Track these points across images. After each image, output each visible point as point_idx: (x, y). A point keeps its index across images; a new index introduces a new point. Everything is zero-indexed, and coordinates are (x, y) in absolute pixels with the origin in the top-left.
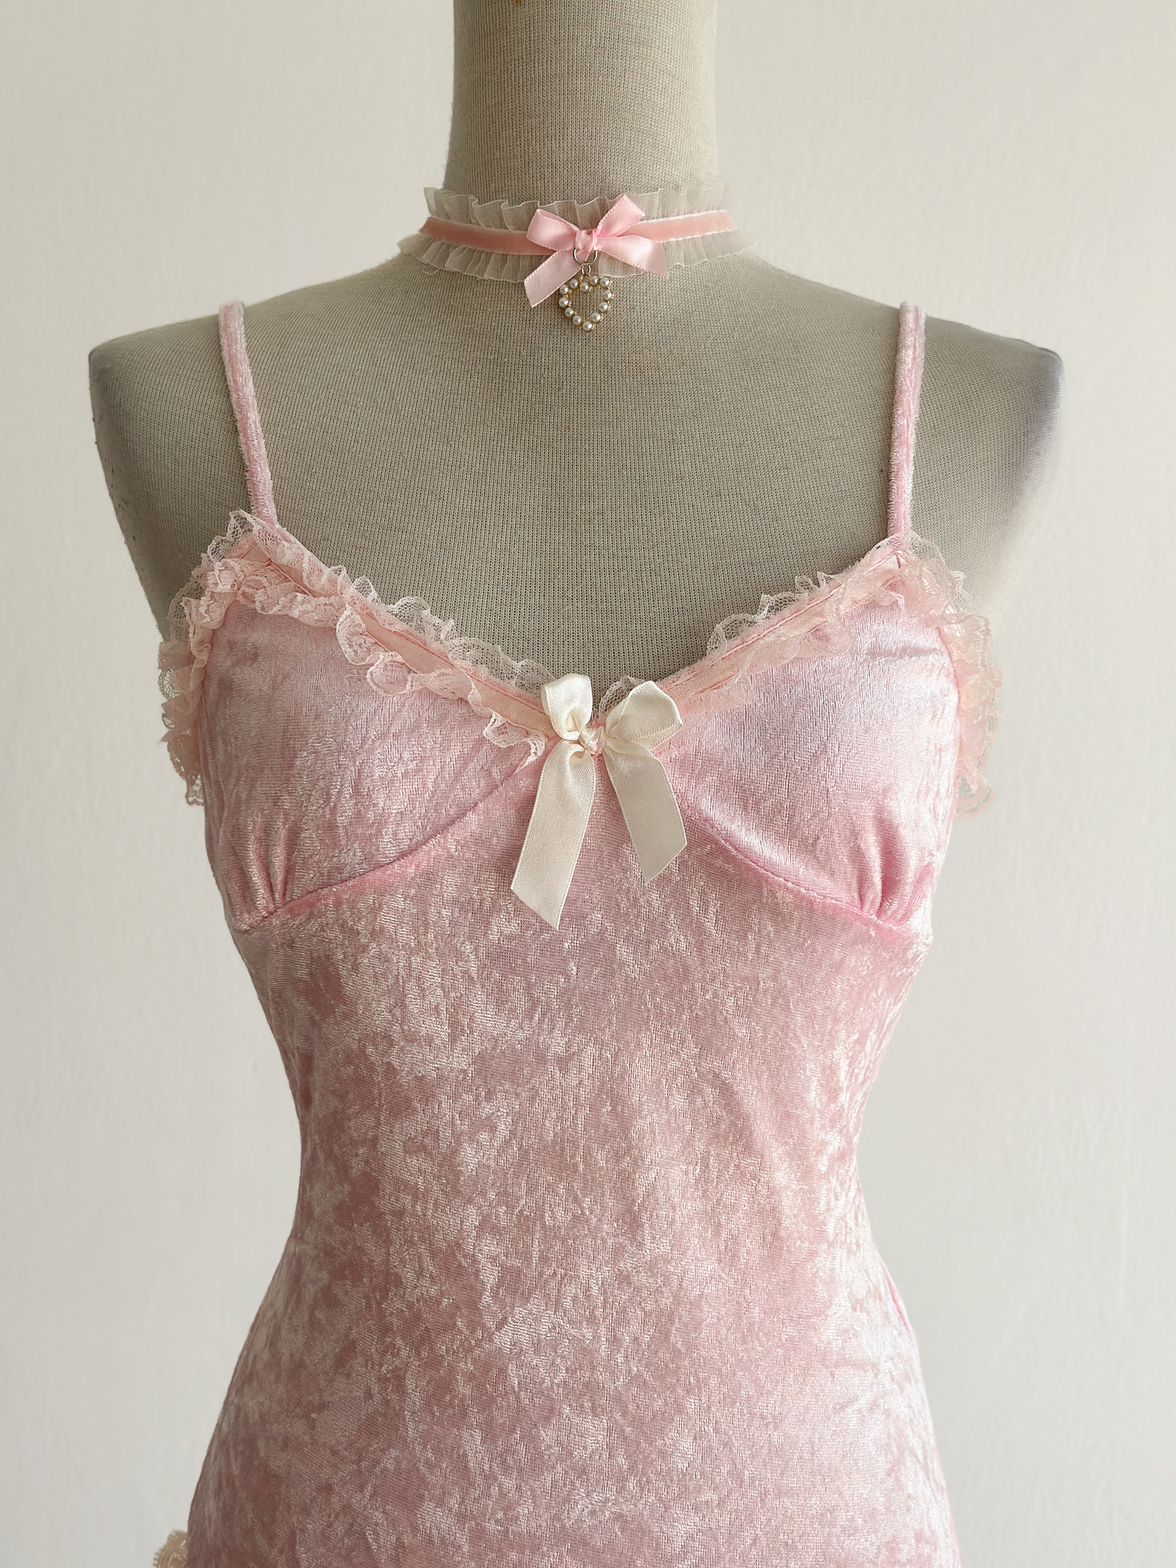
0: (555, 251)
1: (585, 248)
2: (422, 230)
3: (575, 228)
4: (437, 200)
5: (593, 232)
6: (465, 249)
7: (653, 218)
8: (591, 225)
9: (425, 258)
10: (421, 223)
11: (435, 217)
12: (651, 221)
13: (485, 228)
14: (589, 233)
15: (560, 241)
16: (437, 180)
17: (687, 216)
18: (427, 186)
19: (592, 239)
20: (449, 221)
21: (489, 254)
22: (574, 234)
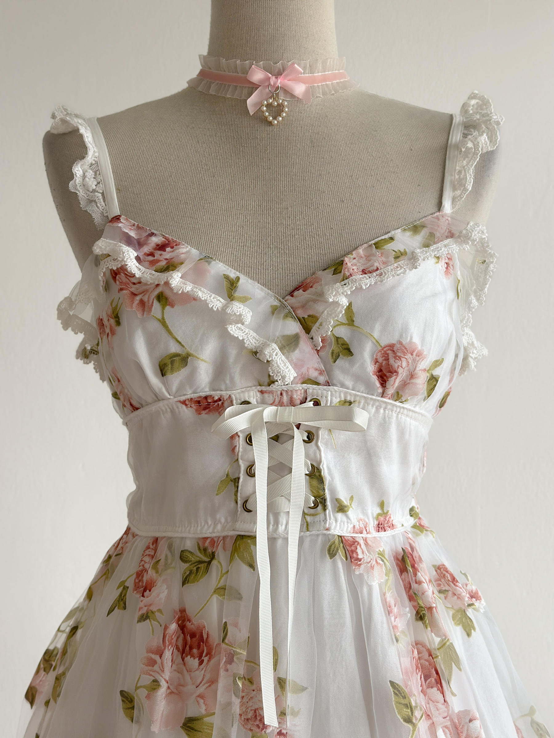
0: (260, 86)
1: (275, 84)
2: (197, 75)
3: (270, 75)
4: (204, 60)
5: (278, 77)
6: (218, 83)
7: (307, 74)
8: (278, 74)
9: (200, 89)
10: (197, 72)
11: (204, 68)
12: (305, 75)
13: (228, 73)
14: (276, 78)
15: (262, 81)
16: (205, 51)
17: (322, 73)
18: (201, 54)
19: (278, 80)
20: (210, 70)
21: (229, 86)
22: (270, 78)
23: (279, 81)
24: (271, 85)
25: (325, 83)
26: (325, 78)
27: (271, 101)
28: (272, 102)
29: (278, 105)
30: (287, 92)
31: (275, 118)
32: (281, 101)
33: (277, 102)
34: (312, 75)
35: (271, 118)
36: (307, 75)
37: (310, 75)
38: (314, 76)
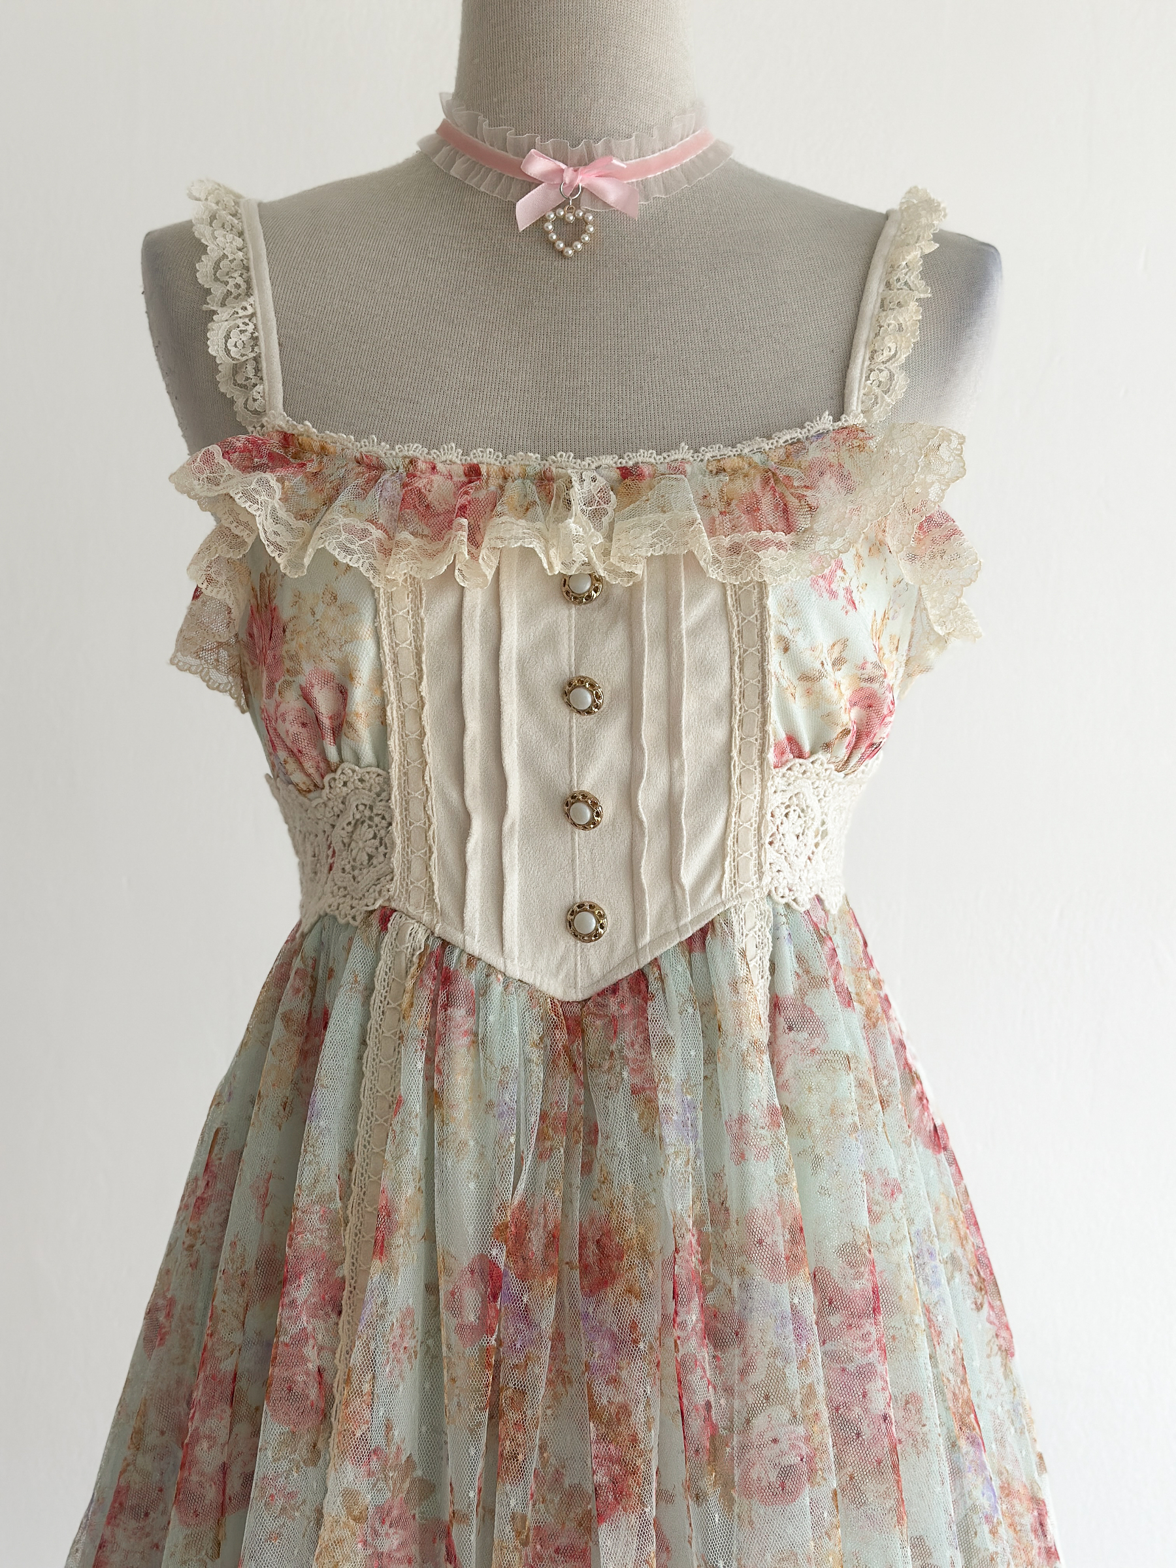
0: (544, 182)
1: (572, 182)
2: (438, 131)
3: (563, 166)
4: (449, 105)
5: (579, 170)
6: (469, 158)
8: (579, 164)
11: (447, 121)
13: (490, 147)
14: (575, 171)
15: (547, 175)
17: (661, 152)
18: (441, 89)
19: (578, 175)
20: (460, 131)
21: (489, 170)
22: (562, 171)
23: (580, 177)
24: (565, 184)
25: (667, 170)
26: (667, 161)
27: (562, 213)
28: (564, 215)
29: (577, 219)
30: (595, 197)
31: (568, 244)
32: (581, 214)
33: (574, 216)
34: (642, 159)
35: (562, 245)
36: (633, 161)
37: (638, 160)
38: (646, 160)
